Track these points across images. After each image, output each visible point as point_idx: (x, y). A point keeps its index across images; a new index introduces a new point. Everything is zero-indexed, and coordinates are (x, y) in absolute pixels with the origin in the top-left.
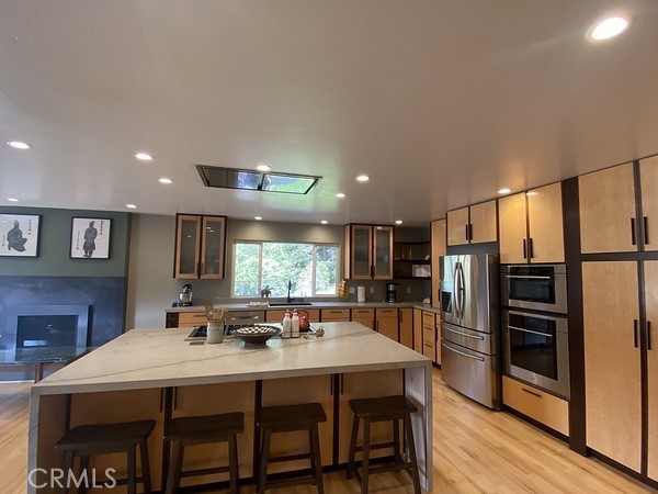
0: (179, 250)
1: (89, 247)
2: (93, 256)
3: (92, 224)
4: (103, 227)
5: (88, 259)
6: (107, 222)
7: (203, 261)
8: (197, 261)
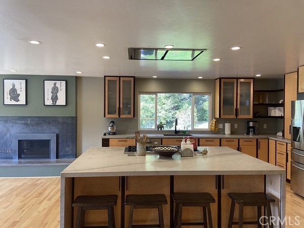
0: (107, 99)
1: (55, 98)
2: (57, 104)
3: (55, 84)
4: (61, 86)
5: (54, 106)
6: (64, 83)
7: (121, 106)
8: (118, 106)
